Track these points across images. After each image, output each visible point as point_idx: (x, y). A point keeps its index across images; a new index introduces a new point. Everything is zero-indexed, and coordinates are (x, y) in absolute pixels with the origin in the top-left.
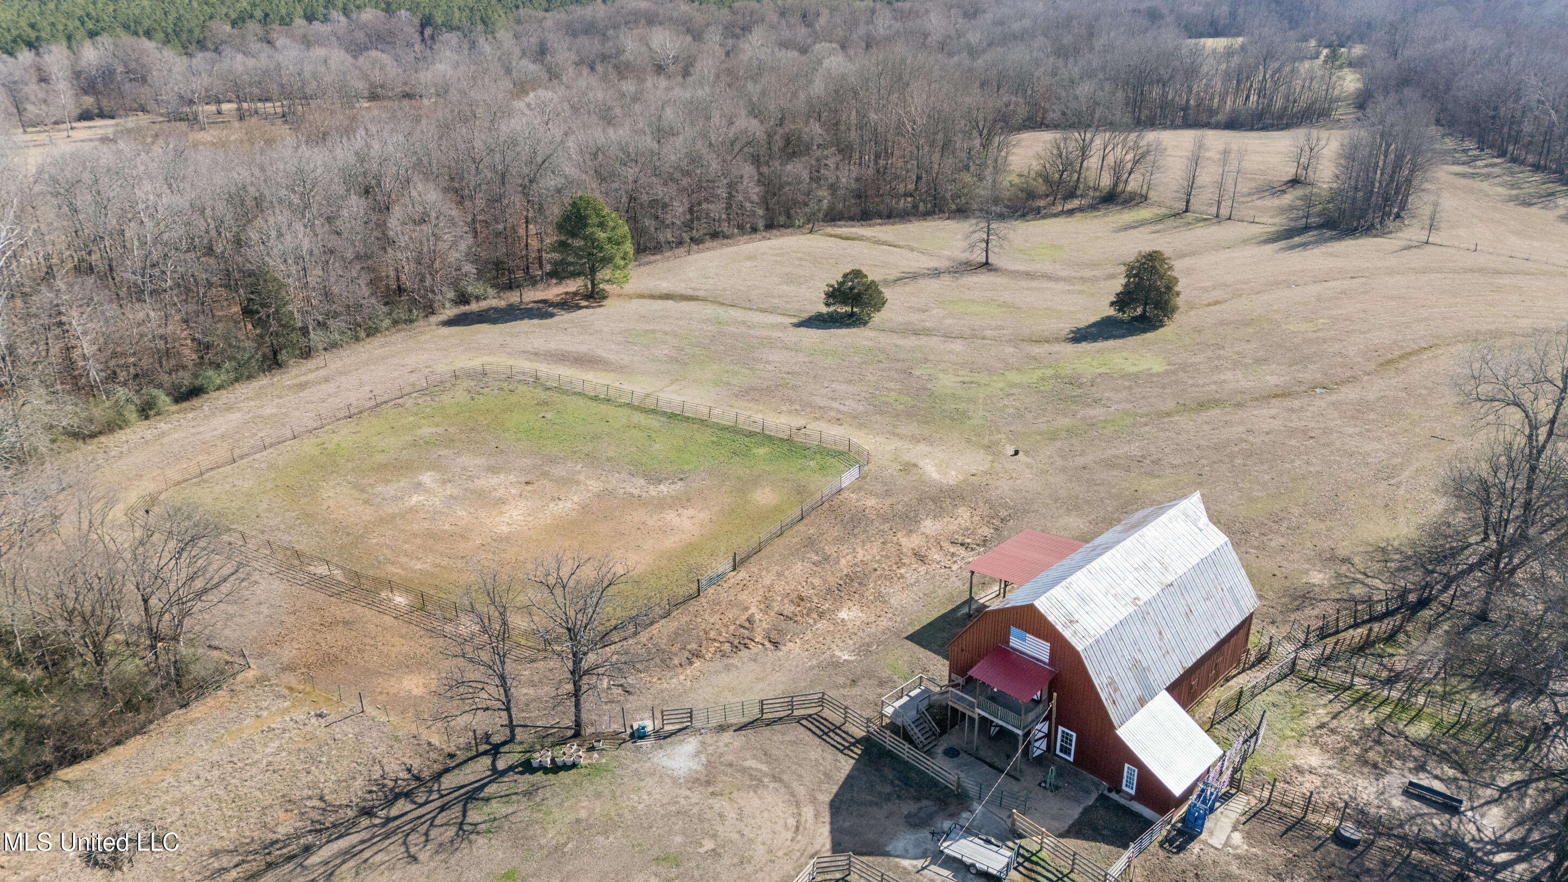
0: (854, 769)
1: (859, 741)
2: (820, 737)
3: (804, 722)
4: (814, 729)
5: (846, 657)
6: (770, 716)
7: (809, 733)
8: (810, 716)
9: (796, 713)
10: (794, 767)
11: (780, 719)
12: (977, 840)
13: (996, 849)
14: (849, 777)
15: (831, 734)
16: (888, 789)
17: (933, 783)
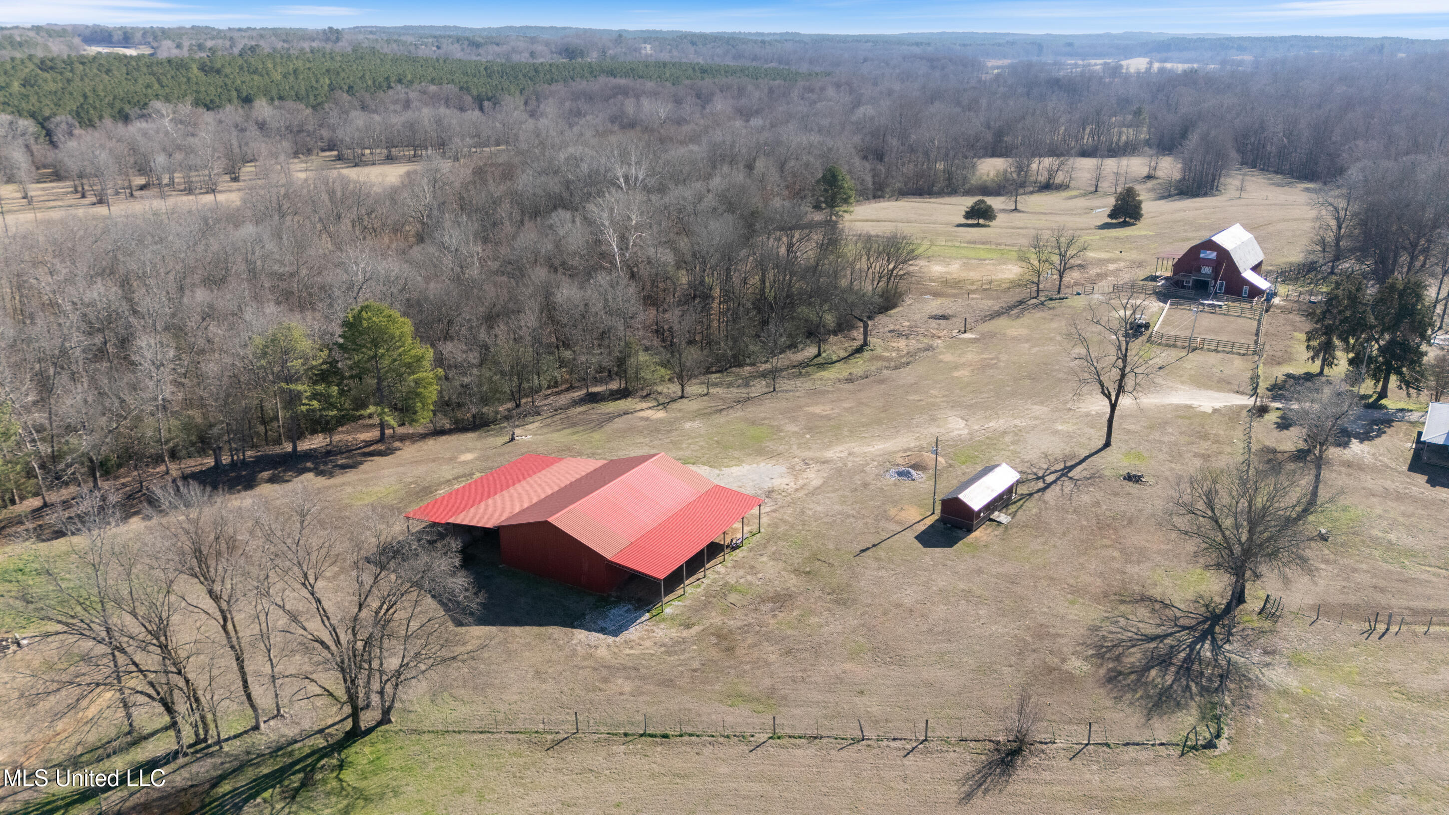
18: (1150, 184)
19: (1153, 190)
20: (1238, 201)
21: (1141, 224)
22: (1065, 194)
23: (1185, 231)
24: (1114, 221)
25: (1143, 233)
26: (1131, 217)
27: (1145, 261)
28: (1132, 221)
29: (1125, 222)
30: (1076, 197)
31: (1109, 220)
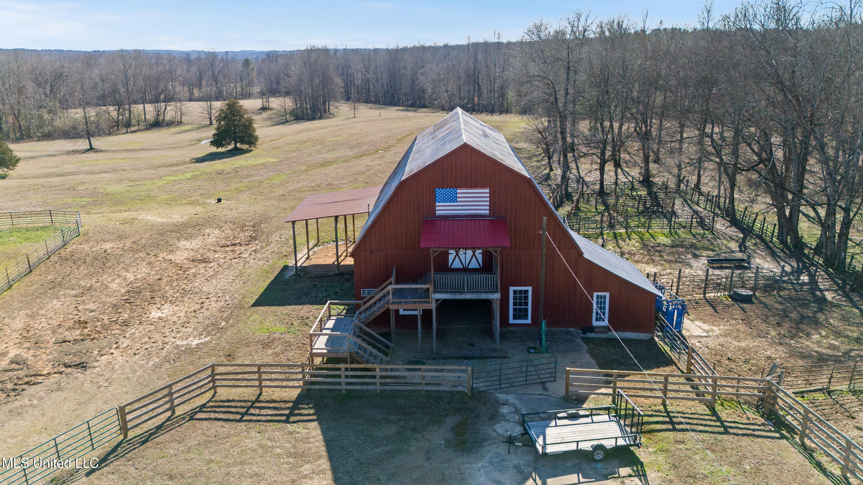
0: (324, 432)
1: (298, 402)
2: (240, 420)
3: (200, 416)
4: (222, 416)
5: (196, 342)
6: (138, 431)
7: (220, 423)
8: (203, 406)
9: (179, 411)
10: (235, 470)
11: (159, 428)
12: (559, 422)
13: (589, 420)
14: (329, 443)
15: (252, 411)
16: (392, 430)
17: (438, 396)
18: (265, 114)
19: (270, 119)
20: (354, 120)
21: (256, 151)
22: (174, 130)
23: (319, 152)
24: (221, 150)
25: (261, 161)
26: (242, 142)
27: (265, 219)
28: (245, 147)
29: (236, 149)
30: (187, 131)
31: (214, 149)
